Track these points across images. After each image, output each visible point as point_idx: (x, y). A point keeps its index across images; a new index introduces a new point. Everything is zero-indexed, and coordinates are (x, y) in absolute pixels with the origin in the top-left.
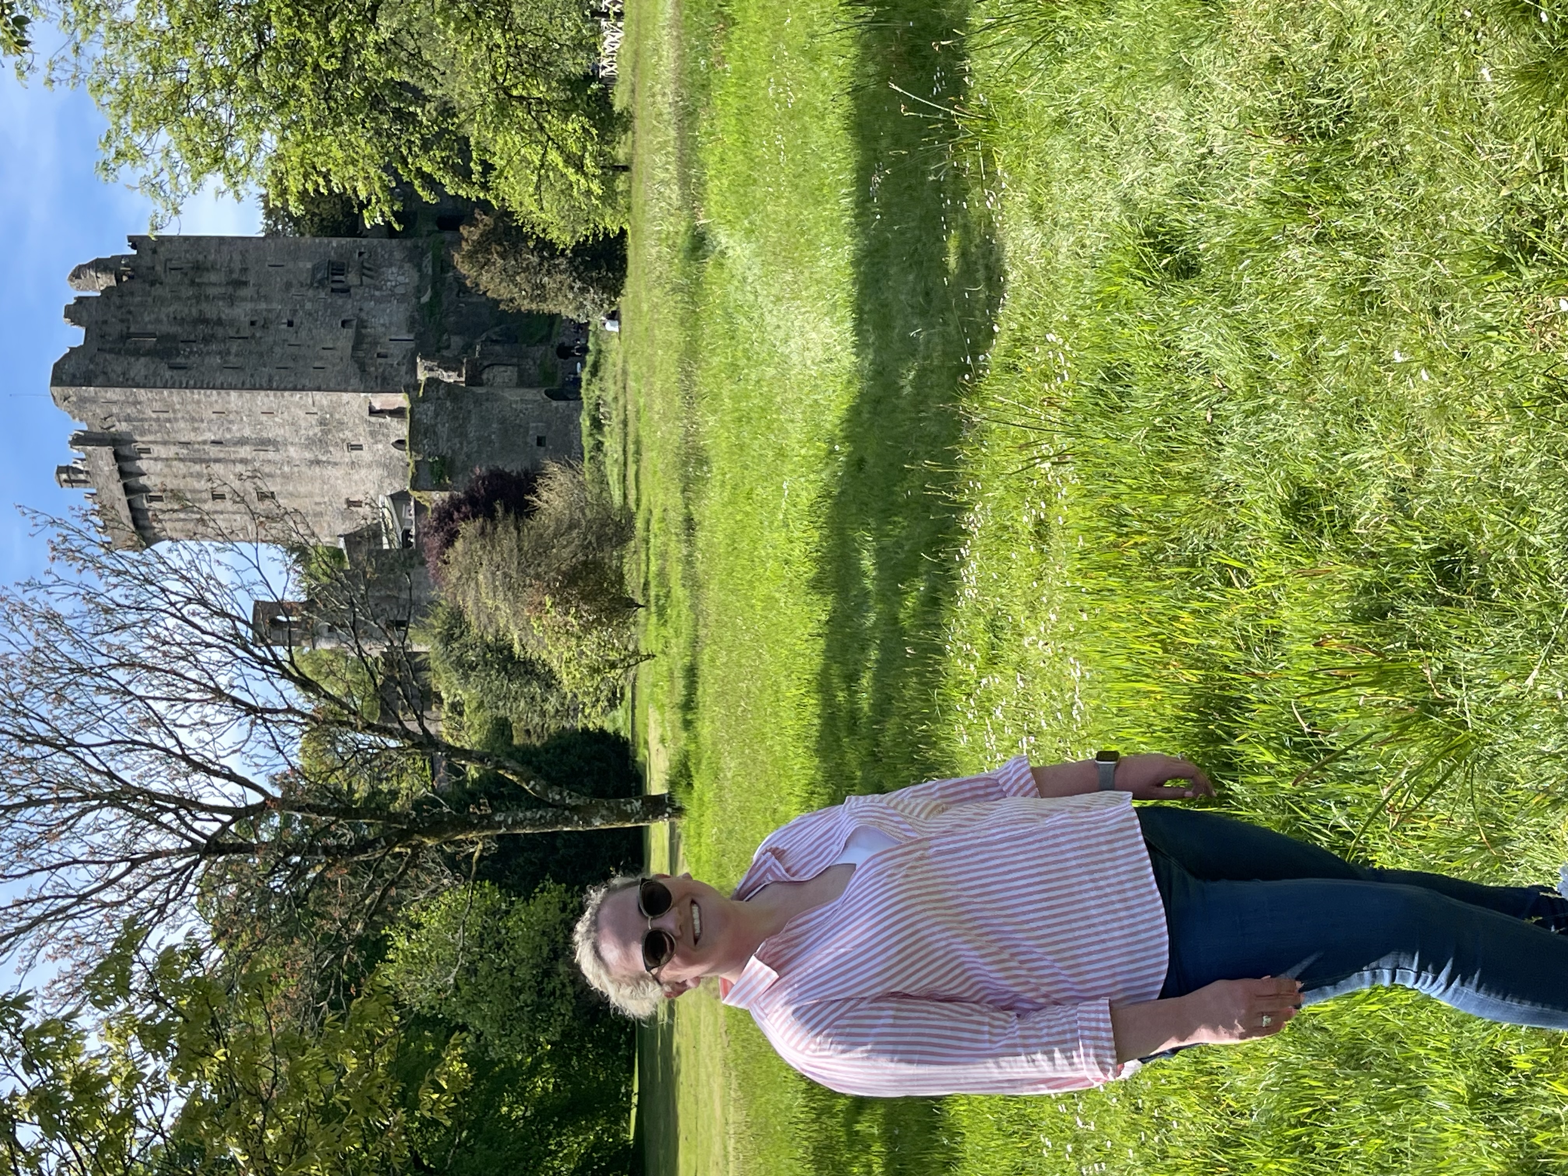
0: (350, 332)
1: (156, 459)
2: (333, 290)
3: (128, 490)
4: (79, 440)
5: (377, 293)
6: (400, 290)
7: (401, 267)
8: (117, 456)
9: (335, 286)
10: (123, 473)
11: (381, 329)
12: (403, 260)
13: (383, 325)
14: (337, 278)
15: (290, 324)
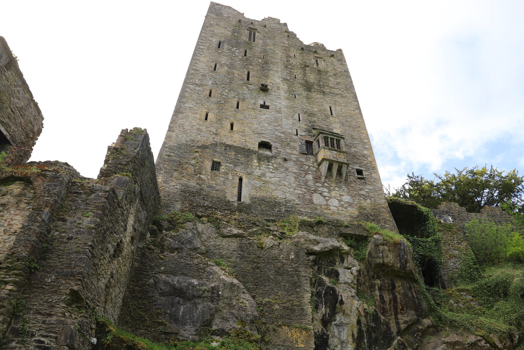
5: (310, 177)
6: (317, 199)
7: (350, 205)
9: (314, 144)
11: (258, 172)
12: (361, 208)
13: (264, 175)
14: (322, 142)
15: (264, 107)
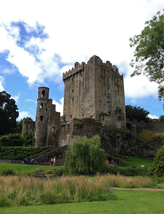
0: (108, 114)
1: (80, 78)
2: (116, 111)
3: (74, 74)
4: (83, 63)
5: (116, 120)
6: (117, 124)
8: (81, 71)
9: (117, 111)
10: (77, 73)
11: (109, 120)
12: (122, 126)
14: (118, 112)
15: (109, 101)
